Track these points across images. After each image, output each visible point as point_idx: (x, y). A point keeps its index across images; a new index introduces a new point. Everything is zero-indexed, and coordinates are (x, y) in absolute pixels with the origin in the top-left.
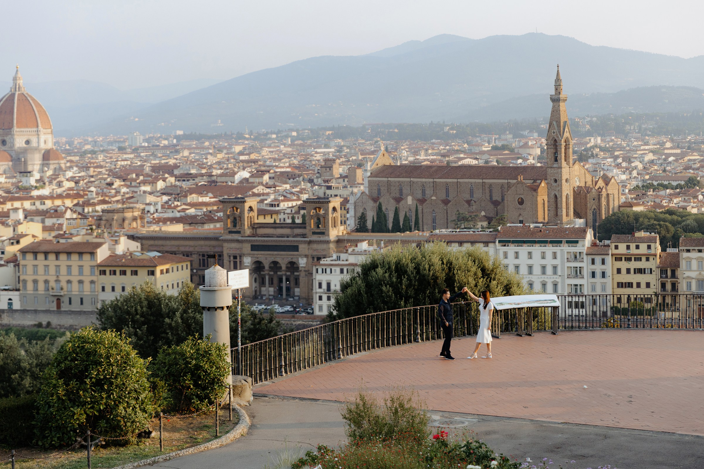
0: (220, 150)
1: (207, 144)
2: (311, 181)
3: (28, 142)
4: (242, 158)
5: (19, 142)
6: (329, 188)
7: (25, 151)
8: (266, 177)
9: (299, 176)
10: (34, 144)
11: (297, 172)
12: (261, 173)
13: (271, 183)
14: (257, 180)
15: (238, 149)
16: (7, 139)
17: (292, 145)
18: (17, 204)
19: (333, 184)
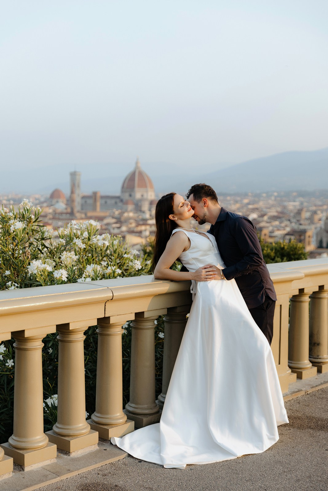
0: (236, 202)
1: (228, 198)
2: (289, 220)
3: (142, 196)
4: (251, 207)
5: (138, 196)
6: (301, 224)
7: (141, 200)
8: (266, 218)
9: (283, 217)
10: (145, 196)
11: (281, 215)
12: (263, 216)
13: (269, 221)
14: (260, 219)
15: (246, 201)
16: (132, 194)
17: (275, 200)
18: (143, 228)
19: (302, 222)
